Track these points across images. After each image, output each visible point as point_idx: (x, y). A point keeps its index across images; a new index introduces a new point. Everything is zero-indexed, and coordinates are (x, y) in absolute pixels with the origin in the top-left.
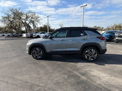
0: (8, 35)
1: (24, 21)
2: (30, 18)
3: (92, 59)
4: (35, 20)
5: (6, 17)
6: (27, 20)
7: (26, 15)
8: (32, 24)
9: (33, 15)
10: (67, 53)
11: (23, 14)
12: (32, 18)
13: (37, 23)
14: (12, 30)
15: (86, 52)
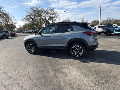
0: (32, 32)
1: (44, 18)
2: (50, 14)
3: (79, 56)
4: (54, 16)
5: (29, 15)
6: (47, 17)
7: (46, 12)
8: (51, 20)
9: (52, 11)
10: (55, 49)
11: (43, 12)
12: (51, 14)
13: (55, 19)
14: (34, 26)
15: (72, 48)
